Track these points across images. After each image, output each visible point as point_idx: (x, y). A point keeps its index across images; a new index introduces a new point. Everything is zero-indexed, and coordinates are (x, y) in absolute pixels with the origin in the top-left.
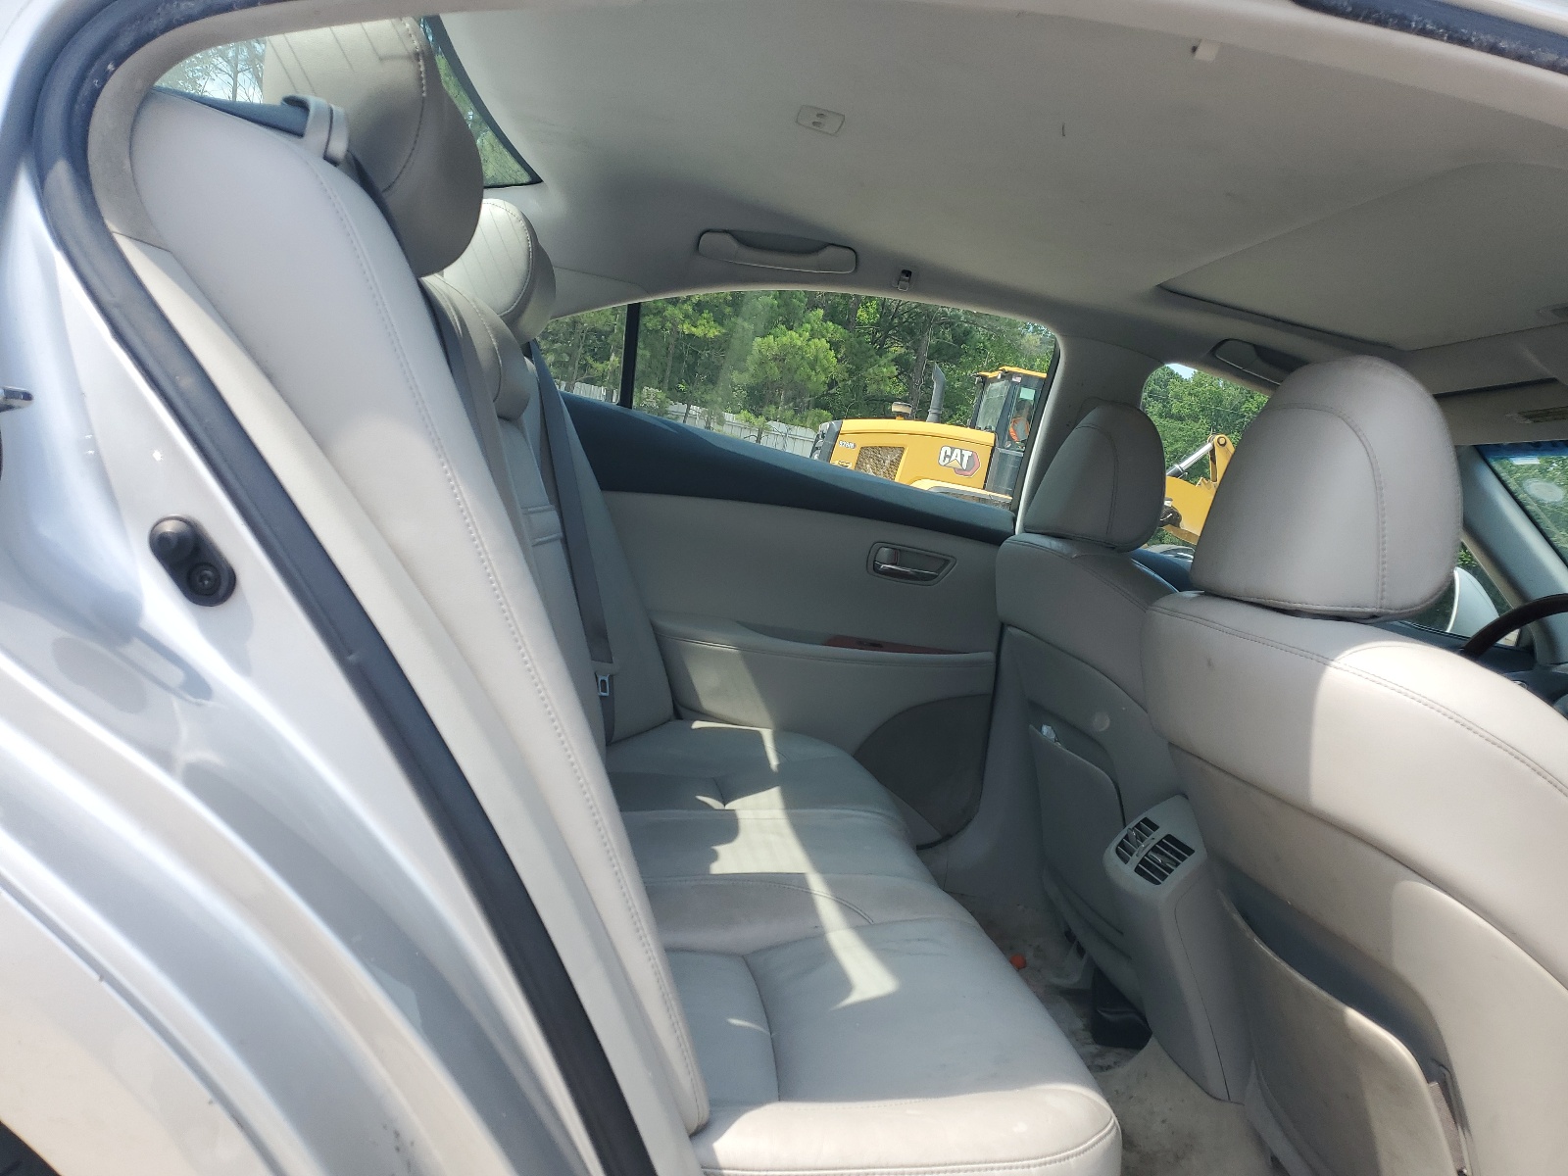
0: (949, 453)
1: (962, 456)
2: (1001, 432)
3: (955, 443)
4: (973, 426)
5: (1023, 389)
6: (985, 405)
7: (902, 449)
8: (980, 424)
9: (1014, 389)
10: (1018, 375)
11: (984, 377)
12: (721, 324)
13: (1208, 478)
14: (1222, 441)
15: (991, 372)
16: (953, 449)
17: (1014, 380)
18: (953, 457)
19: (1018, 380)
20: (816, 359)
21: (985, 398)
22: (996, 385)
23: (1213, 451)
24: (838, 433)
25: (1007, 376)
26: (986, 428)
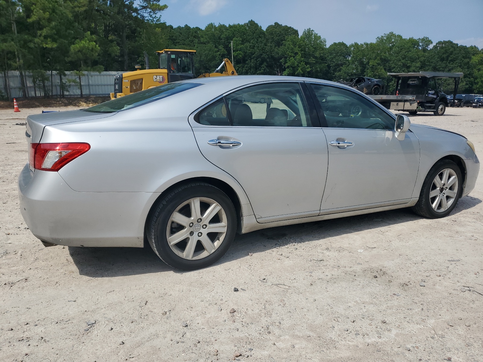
0: (156, 78)
1: (160, 78)
2: (169, 69)
3: (157, 74)
4: (159, 68)
5: (171, 55)
6: (161, 61)
7: (142, 79)
8: (161, 67)
9: (169, 56)
10: (169, 51)
11: (159, 53)
12: (56, 42)
13: (225, 71)
14: (227, 60)
15: (161, 51)
16: (157, 76)
17: (168, 53)
18: (157, 79)
19: (169, 53)
20: (92, 49)
21: (160, 58)
22: (163, 55)
23: (225, 63)
24: (122, 78)
25: (166, 52)
26: (163, 68)
